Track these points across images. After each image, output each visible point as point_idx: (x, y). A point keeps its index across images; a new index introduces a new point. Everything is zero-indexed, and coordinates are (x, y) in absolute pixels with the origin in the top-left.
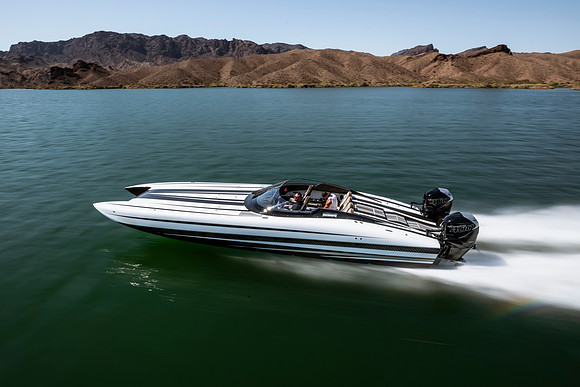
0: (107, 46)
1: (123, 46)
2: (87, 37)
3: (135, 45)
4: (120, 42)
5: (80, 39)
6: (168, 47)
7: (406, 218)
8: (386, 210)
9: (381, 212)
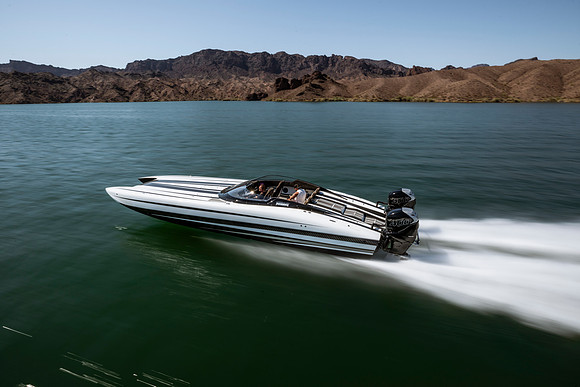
0: (214, 62)
1: (227, 63)
2: (195, 55)
3: (238, 62)
4: (226, 59)
5: (188, 57)
6: (269, 63)
7: (366, 215)
8: (348, 206)
9: (340, 208)
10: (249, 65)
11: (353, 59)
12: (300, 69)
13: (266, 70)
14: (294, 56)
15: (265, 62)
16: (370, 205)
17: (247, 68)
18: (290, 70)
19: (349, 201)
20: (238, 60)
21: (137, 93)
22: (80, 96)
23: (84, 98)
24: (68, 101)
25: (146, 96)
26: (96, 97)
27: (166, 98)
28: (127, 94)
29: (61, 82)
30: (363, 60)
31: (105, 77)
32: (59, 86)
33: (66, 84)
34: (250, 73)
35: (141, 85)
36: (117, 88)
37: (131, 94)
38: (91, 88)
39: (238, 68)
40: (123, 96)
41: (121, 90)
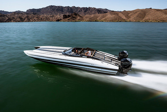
2: (47, 7)
4: (56, 8)
5: (45, 8)
7: (112, 60)
8: (106, 57)
9: (103, 57)
10: (64, 10)
11: (95, 8)
12: (79, 11)
13: (69, 12)
16: (112, 56)
18: (76, 12)
19: (106, 55)
20: (60, 9)
21: (26, 19)
22: (9, 20)
23: (11, 21)
24: (6, 22)
25: (29, 20)
26: (14, 21)
27: (35, 21)
28: (23, 20)
29: (3, 16)
30: (98, 9)
31: (18, 14)
32: (3, 17)
33: (5, 17)
35: (27, 17)
36: (20, 18)
37: (24, 19)
38: (13, 18)
39: (60, 11)
40: (22, 20)
41: (21, 18)
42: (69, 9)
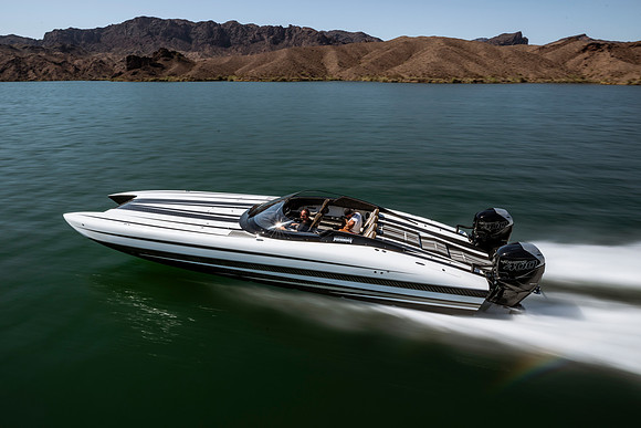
0: (149, 33)
1: (165, 34)
2: (127, 23)
3: (180, 32)
4: (164, 29)
5: (119, 25)
6: (216, 34)
7: (449, 246)
8: (423, 234)
9: (415, 238)
10: (193, 37)
11: (311, 31)
12: (253, 42)
13: (212, 43)
14: (247, 26)
15: (211, 33)
16: (448, 231)
17: (190, 41)
18: (241, 43)
19: (420, 225)
20: (180, 30)
21: (10, 71)
25: (21, 75)
30: (322, 32)
34: (193, 46)
35: (16, 62)
39: (179, 41)
42: (212, 33)
